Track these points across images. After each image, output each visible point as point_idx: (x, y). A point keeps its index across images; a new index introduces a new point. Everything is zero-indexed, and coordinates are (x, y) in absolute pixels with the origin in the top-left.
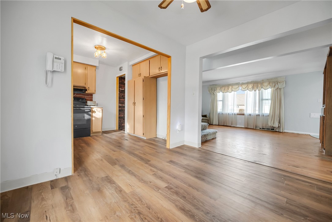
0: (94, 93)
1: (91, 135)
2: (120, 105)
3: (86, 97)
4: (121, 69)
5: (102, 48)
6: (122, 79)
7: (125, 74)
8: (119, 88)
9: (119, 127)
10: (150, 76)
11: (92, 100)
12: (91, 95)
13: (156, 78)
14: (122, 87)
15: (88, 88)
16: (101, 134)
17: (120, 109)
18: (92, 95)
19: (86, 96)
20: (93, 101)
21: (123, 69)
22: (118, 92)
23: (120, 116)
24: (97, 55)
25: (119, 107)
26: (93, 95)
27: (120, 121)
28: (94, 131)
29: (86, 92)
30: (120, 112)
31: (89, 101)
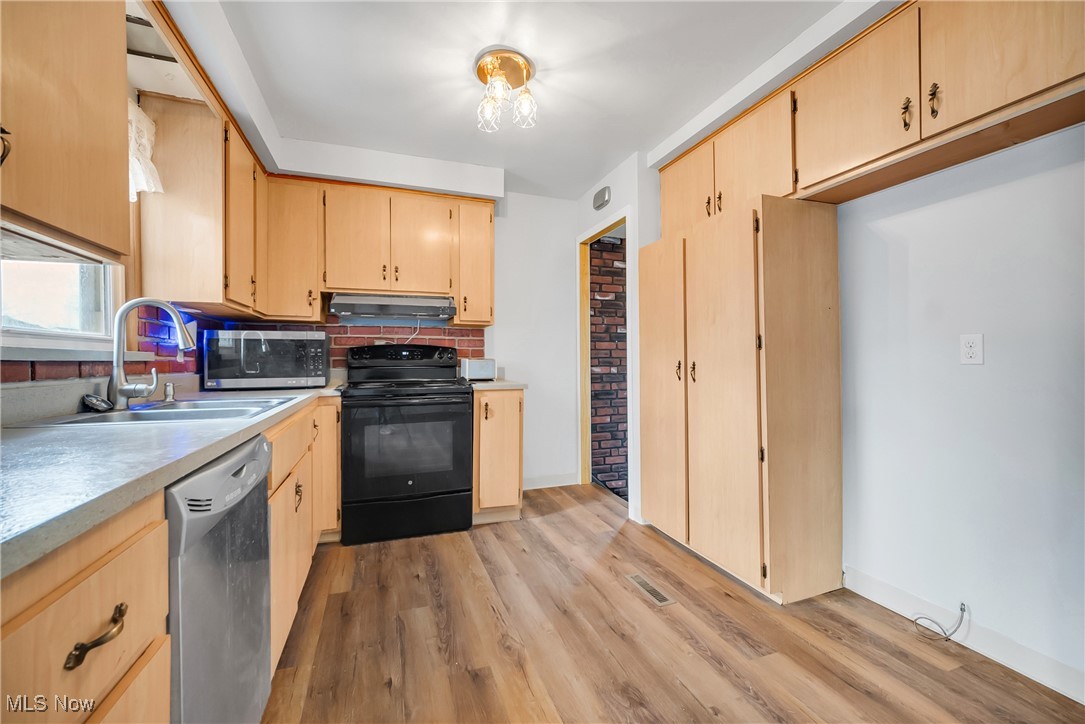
0: (488, 324)
1: (474, 523)
2: (597, 370)
3: (458, 343)
4: (600, 202)
5: (515, 69)
6: (601, 251)
7: (623, 220)
8: (592, 291)
9: (595, 473)
10: (801, 194)
11: (479, 354)
12: (478, 330)
13: (834, 199)
14: (604, 288)
15: (462, 300)
16: (516, 516)
17: (598, 387)
18: (483, 331)
19: (457, 338)
20: (486, 357)
21: (614, 197)
22: (589, 312)
23: (598, 420)
24: (488, 114)
25: (595, 378)
26: (486, 330)
27: (599, 442)
28: (485, 504)
29: (456, 321)
30: (600, 403)
31: (467, 360)
